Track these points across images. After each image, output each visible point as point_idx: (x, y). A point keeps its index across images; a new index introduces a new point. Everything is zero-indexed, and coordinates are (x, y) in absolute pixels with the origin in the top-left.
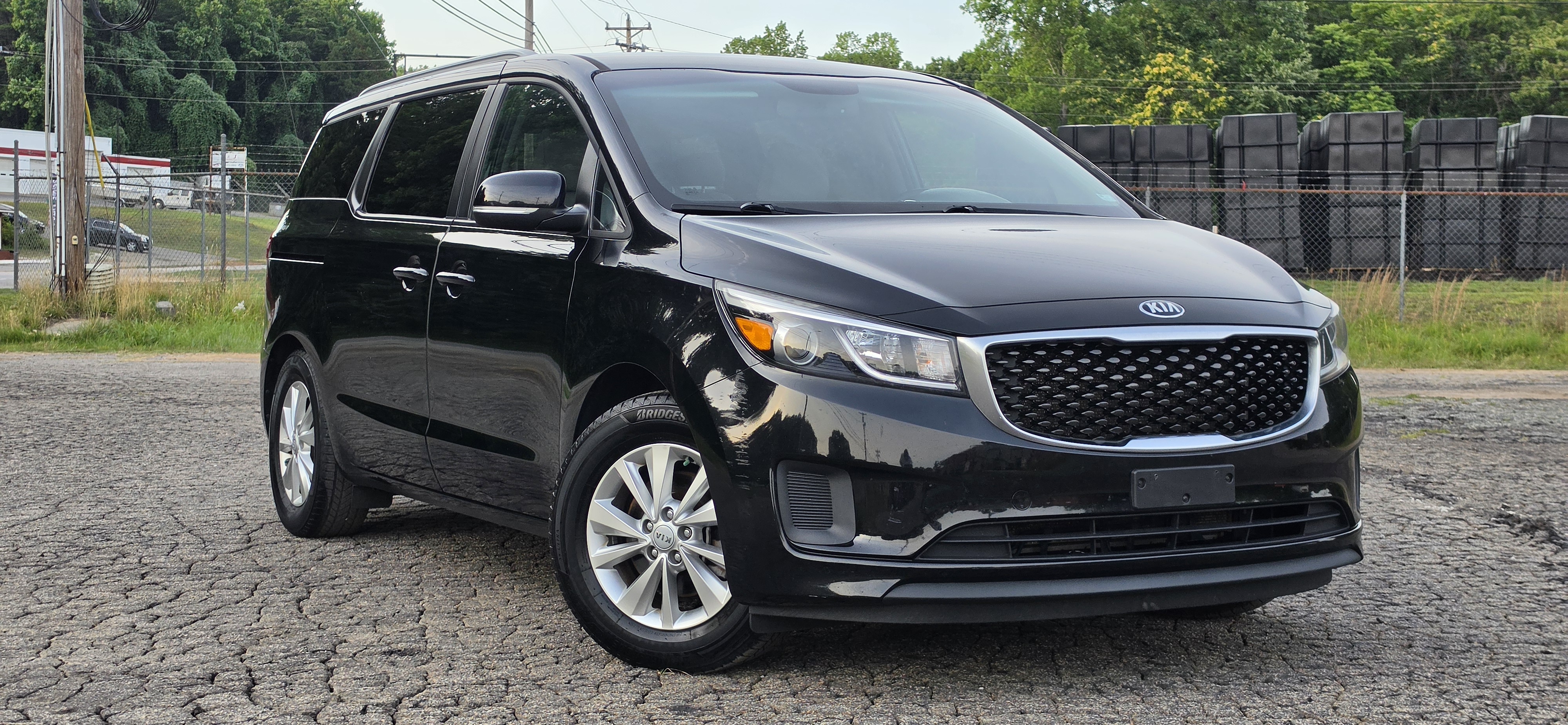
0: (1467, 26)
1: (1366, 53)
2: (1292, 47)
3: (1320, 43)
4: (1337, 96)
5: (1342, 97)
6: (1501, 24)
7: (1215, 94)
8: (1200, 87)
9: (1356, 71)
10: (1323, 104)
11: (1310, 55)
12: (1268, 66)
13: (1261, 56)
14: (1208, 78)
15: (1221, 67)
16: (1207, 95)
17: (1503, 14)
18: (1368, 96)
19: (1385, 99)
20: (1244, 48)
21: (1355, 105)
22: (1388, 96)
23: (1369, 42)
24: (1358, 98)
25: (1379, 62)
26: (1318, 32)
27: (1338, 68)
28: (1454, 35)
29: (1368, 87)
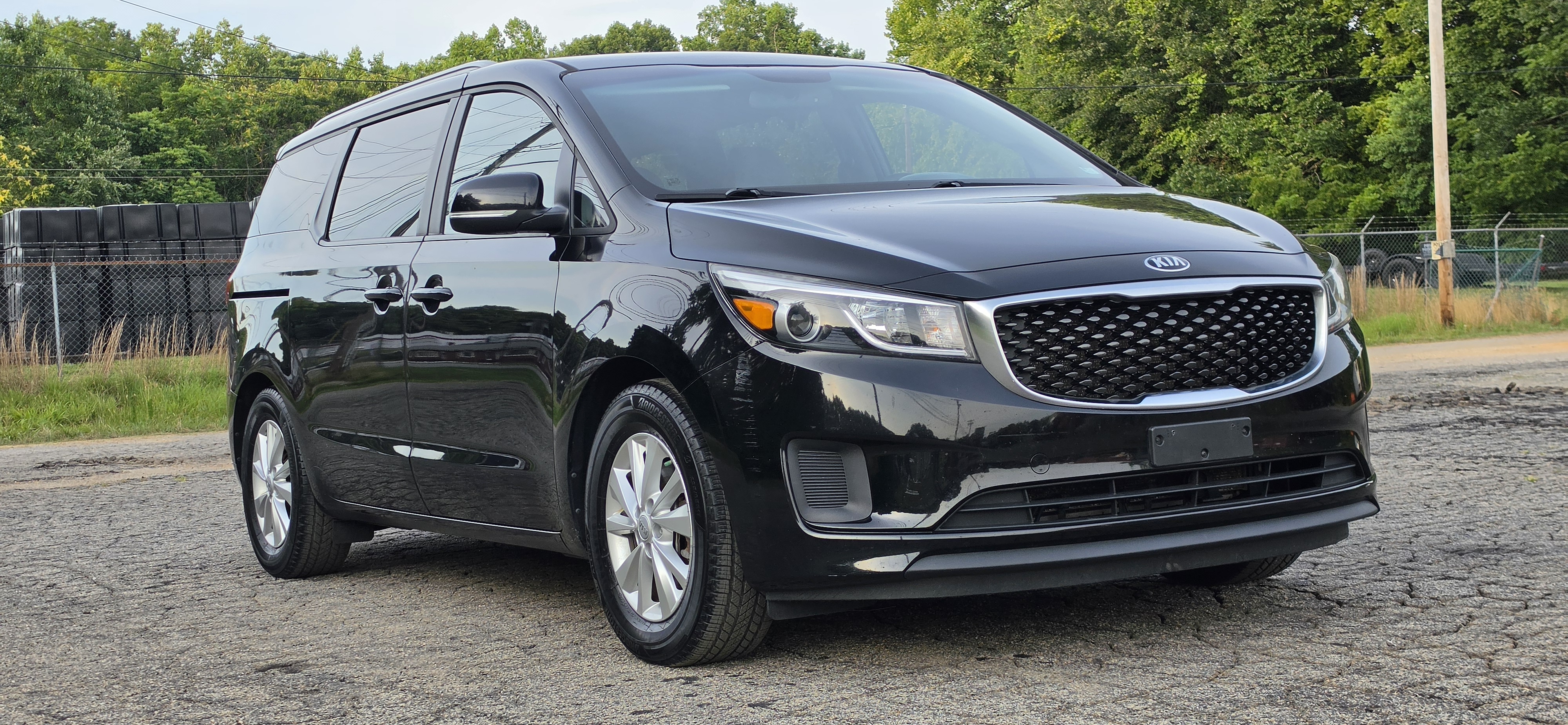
0: (275, 114)
1: (181, 140)
2: (109, 134)
3: (135, 130)
4: (160, 182)
5: (166, 183)
6: (305, 113)
7: (36, 182)
8: (21, 174)
9: (176, 158)
10: (148, 189)
11: (128, 142)
12: (88, 153)
13: (79, 143)
14: (27, 165)
15: (38, 154)
16: (28, 183)
17: (306, 103)
18: (191, 182)
19: (207, 185)
20: (61, 135)
21: (180, 192)
22: (209, 183)
23: (183, 130)
24: (182, 184)
25: (195, 149)
26: (132, 120)
27: (158, 155)
28: (263, 122)
29: (189, 173)
